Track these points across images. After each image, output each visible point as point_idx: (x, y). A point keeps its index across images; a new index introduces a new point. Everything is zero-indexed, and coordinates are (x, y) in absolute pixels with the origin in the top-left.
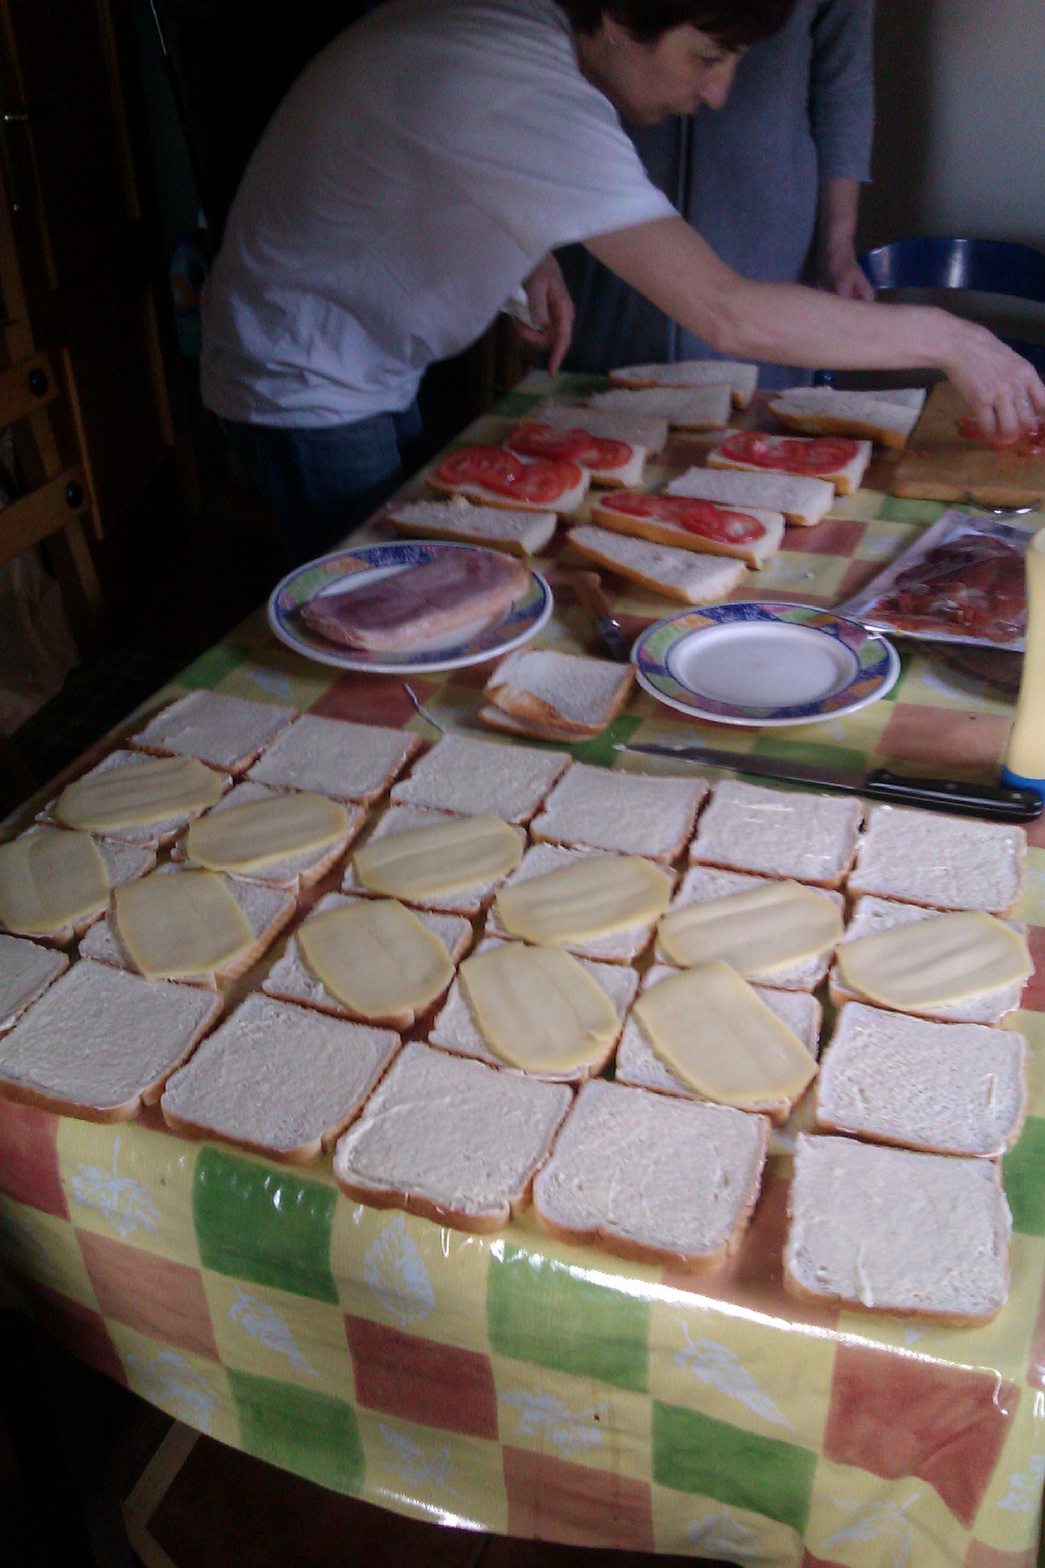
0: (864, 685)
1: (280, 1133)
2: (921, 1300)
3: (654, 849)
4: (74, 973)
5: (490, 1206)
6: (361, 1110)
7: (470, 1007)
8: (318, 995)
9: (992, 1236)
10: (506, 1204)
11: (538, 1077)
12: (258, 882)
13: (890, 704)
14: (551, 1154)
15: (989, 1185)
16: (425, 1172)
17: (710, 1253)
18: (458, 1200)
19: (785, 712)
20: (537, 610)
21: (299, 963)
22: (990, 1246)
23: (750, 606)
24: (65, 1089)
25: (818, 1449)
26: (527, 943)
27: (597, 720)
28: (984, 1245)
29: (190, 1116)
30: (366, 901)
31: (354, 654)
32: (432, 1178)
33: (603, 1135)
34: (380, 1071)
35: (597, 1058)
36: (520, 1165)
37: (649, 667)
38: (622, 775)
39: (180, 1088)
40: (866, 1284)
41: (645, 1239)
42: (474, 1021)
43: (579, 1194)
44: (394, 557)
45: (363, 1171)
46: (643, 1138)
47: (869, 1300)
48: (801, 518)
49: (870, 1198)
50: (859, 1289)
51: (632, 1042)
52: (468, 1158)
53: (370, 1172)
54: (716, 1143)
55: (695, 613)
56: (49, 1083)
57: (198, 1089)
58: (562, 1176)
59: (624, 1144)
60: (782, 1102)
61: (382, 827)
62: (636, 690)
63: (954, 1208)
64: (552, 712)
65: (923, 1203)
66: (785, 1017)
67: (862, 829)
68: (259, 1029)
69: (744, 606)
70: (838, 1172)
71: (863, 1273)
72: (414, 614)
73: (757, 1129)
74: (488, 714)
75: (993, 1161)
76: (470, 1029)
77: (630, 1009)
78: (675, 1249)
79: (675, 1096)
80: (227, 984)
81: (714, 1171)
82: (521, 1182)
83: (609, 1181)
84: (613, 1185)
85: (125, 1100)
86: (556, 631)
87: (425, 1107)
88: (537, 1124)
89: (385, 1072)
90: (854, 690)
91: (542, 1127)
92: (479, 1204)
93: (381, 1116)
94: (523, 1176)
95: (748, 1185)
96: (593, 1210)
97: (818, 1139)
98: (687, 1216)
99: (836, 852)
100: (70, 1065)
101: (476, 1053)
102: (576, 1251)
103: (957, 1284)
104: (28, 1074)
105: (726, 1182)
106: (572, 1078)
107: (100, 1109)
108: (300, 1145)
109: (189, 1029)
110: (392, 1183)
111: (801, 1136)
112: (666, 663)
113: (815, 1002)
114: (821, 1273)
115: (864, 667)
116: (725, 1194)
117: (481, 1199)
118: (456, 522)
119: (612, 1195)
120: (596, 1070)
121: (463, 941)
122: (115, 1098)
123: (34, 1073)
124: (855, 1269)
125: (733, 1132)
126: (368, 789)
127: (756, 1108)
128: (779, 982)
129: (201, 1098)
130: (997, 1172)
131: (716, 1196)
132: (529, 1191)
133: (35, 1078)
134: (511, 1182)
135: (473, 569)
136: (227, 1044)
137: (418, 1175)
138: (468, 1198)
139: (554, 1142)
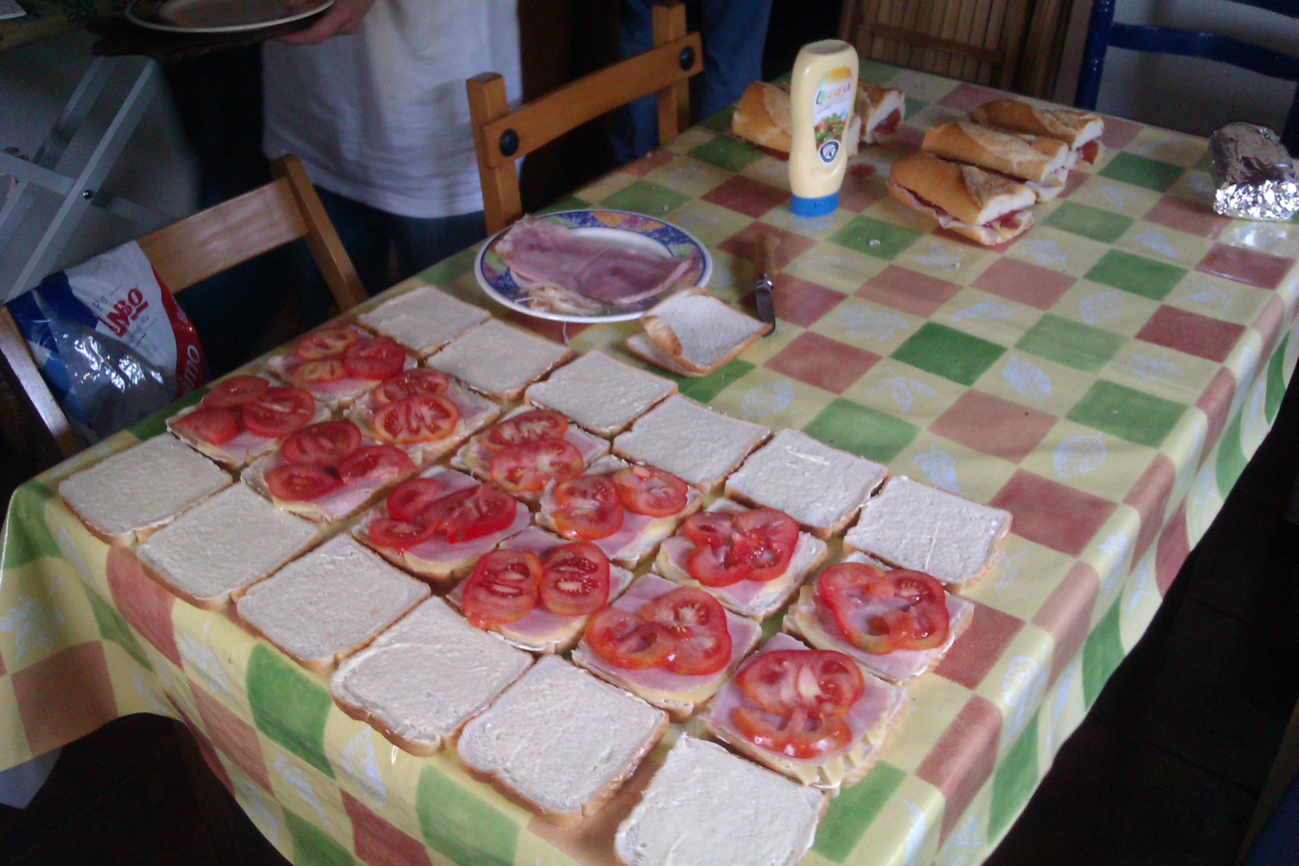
1: (306, 645)
3: (699, 477)
4: (228, 491)
5: (426, 736)
6: (373, 639)
9: (788, 852)
10: (438, 738)
11: (514, 645)
14: (491, 705)
15: (809, 811)
16: (392, 699)
17: (566, 812)
18: (406, 726)
24: (183, 578)
27: (710, 363)
28: (778, 859)
29: (251, 619)
33: (536, 700)
34: (399, 614)
35: (565, 638)
36: (463, 710)
38: (709, 411)
41: (523, 791)
43: (494, 741)
45: (351, 688)
46: (565, 709)
52: (429, 695)
53: (354, 690)
54: (617, 726)
56: (172, 571)
57: (268, 599)
58: (489, 725)
59: (548, 711)
60: (685, 705)
64: (677, 348)
67: (875, 493)
68: (333, 562)
70: (698, 771)
71: (671, 856)
73: (654, 721)
74: (634, 341)
75: (823, 792)
78: (539, 803)
81: (604, 748)
82: (458, 722)
83: (522, 737)
84: (524, 741)
85: (216, 596)
87: (419, 648)
88: (492, 681)
89: (405, 615)
91: (495, 683)
92: (420, 732)
93: (385, 649)
94: (461, 719)
95: (623, 765)
96: (498, 757)
97: (696, 741)
98: (564, 778)
99: (841, 507)
100: (192, 561)
105: (608, 759)
106: (538, 650)
107: (196, 598)
108: (320, 658)
109: (285, 551)
110: (363, 703)
111: (685, 736)
113: (760, 630)
114: (639, 849)
116: (602, 768)
117: (422, 729)
119: (517, 750)
120: (559, 648)
122: (207, 593)
123: (166, 562)
124: (667, 852)
125: (635, 720)
126: (509, 388)
127: (662, 706)
129: (266, 606)
131: (595, 768)
132: (460, 731)
134: (450, 721)
136: (304, 569)
137: (386, 700)
138: (413, 726)
139: (497, 697)
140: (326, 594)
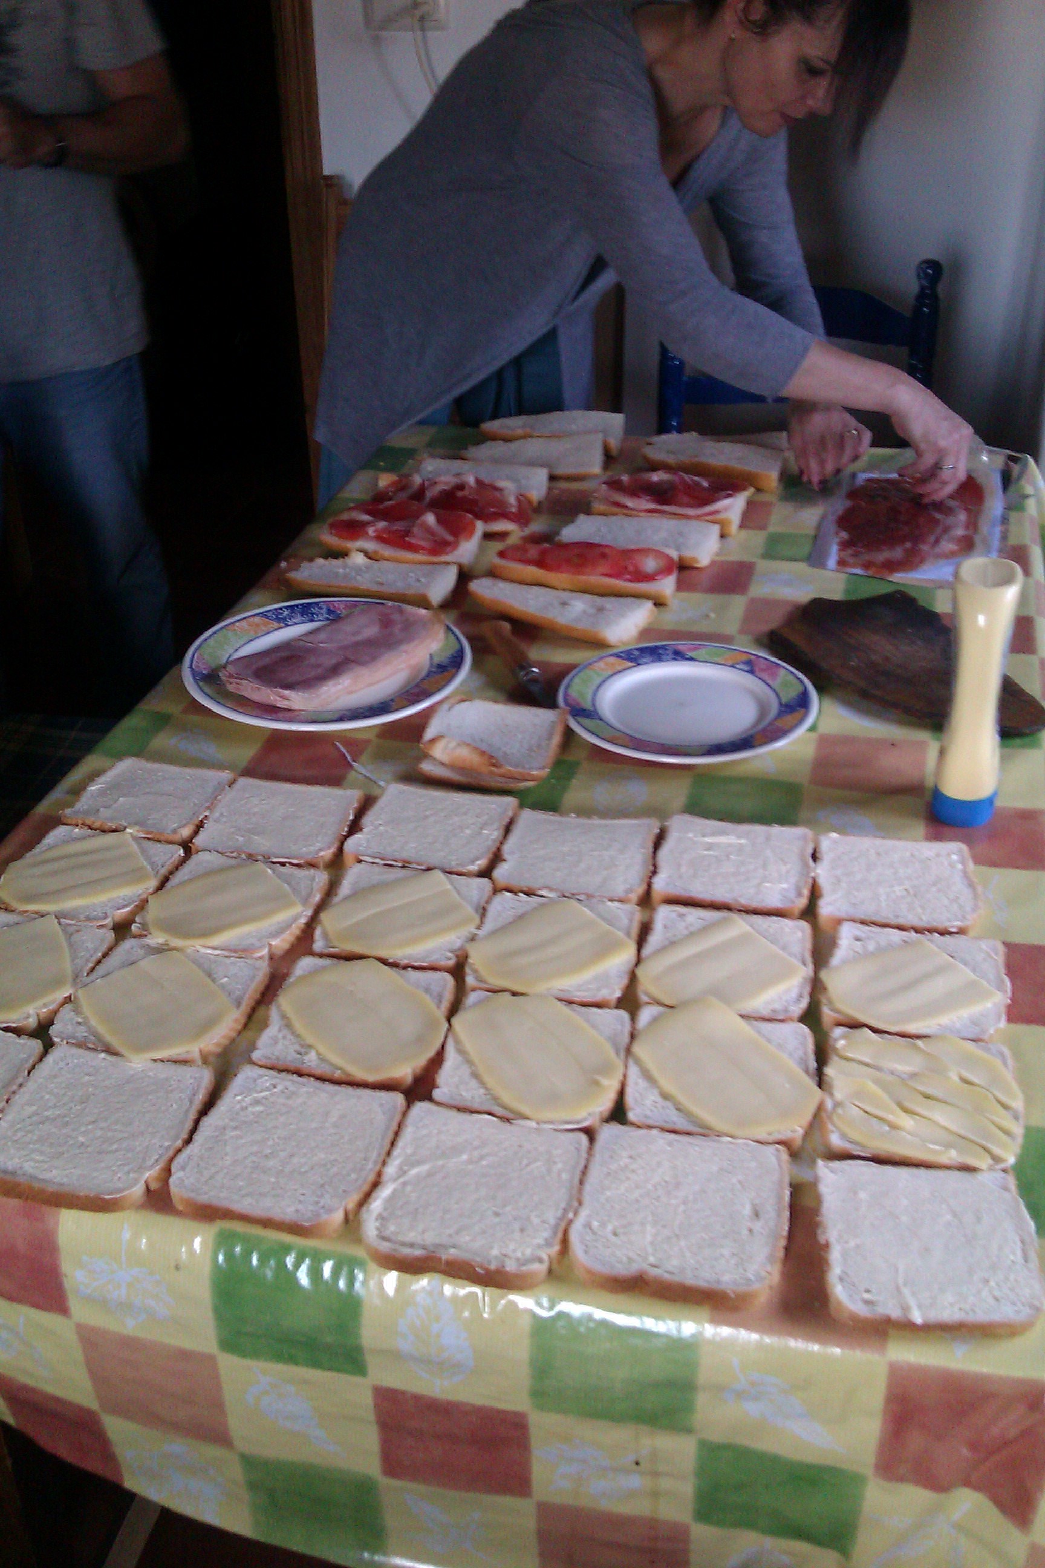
0: (789, 719)
1: (300, 1207)
2: (967, 1313)
3: (620, 890)
4: (50, 1059)
5: (527, 1262)
6: (379, 1174)
7: (469, 1062)
8: (311, 1060)
9: (1019, 1243)
10: (545, 1257)
11: (551, 1126)
12: (226, 953)
13: (813, 735)
14: (580, 1203)
15: (1006, 1195)
16: (457, 1233)
17: (757, 1286)
18: (496, 1257)
19: (718, 749)
20: (456, 661)
21: (285, 1032)
22: (1019, 1253)
23: (663, 647)
24: (65, 1180)
25: (868, 1471)
26: (514, 994)
27: (539, 768)
28: (1014, 1254)
29: (203, 1199)
30: (342, 962)
31: (280, 715)
32: (464, 1239)
33: (628, 1179)
34: (390, 1136)
35: (605, 1103)
36: (552, 1216)
37: (579, 712)
38: (572, 819)
39: (188, 1169)
40: (912, 1302)
41: (690, 1280)
42: (475, 1075)
43: (614, 1239)
44: (302, 616)
45: (393, 1238)
46: (667, 1179)
47: (917, 1318)
48: (695, 560)
49: (897, 1217)
50: (906, 1309)
51: (636, 1084)
52: (497, 1214)
53: (400, 1238)
54: (740, 1177)
55: (611, 655)
56: (47, 1176)
57: (206, 1168)
58: (595, 1224)
59: (650, 1186)
60: (794, 1131)
61: (345, 887)
62: (569, 734)
63: (979, 1220)
64: (493, 761)
65: (949, 1217)
66: (780, 1047)
67: (815, 857)
68: (257, 1102)
69: (657, 648)
70: (862, 1195)
71: (906, 1291)
72: (335, 671)
73: (775, 1160)
74: (427, 767)
75: (1004, 1171)
76: (474, 1083)
77: (628, 1051)
78: (722, 1287)
79: (688, 1134)
80: (212, 1059)
81: (743, 1205)
82: (555, 1233)
83: (643, 1224)
84: (649, 1228)
85: (130, 1187)
86: (477, 681)
87: (443, 1166)
88: (559, 1175)
89: (397, 1134)
90: (779, 723)
91: (565, 1176)
92: (518, 1260)
93: (401, 1180)
94: (557, 1226)
95: (779, 1216)
96: (631, 1254)
97: (836, 1164)
98: (726, 1252)
99: (793, 880)
100: (65, 1155)
101: (485, 1108)
102: (622, 1299)
103: (997, 1293)
104: (21, 1168)
105: (757, 1214)
106: (585, 1124)
107: (106, 1197)
108: (325, 1217)
109: (184, 1108)
110: (424, 1248)
111: (820, 1163)
112: (594, 705)
113: (805, 1030)
114: (866, 1296)
115: (784, 700)
116: (758, 1226)
117: (519, 1254)
118: (358, 578)
119: (649, 1238)
120: (606, 1114)
121: (448, 996)
122: (120, 1185)
123: (29, 1167)
124: (898, 1289)
125: (753, 1164)
126: (321, 850)
127: (771, 1139)
128: (765, 1012)
129: (211, 1178)
130: (1012, 1182)
131: (750, 1230)
132: (565, 1242)
133: (31, 1170)
134: (546, 1234)
135: (386, 623)
136: (227, 1121)
137: (450, 1236)
138: (505, 1255)
139: (580, 1191)
140: (276, 1140)
